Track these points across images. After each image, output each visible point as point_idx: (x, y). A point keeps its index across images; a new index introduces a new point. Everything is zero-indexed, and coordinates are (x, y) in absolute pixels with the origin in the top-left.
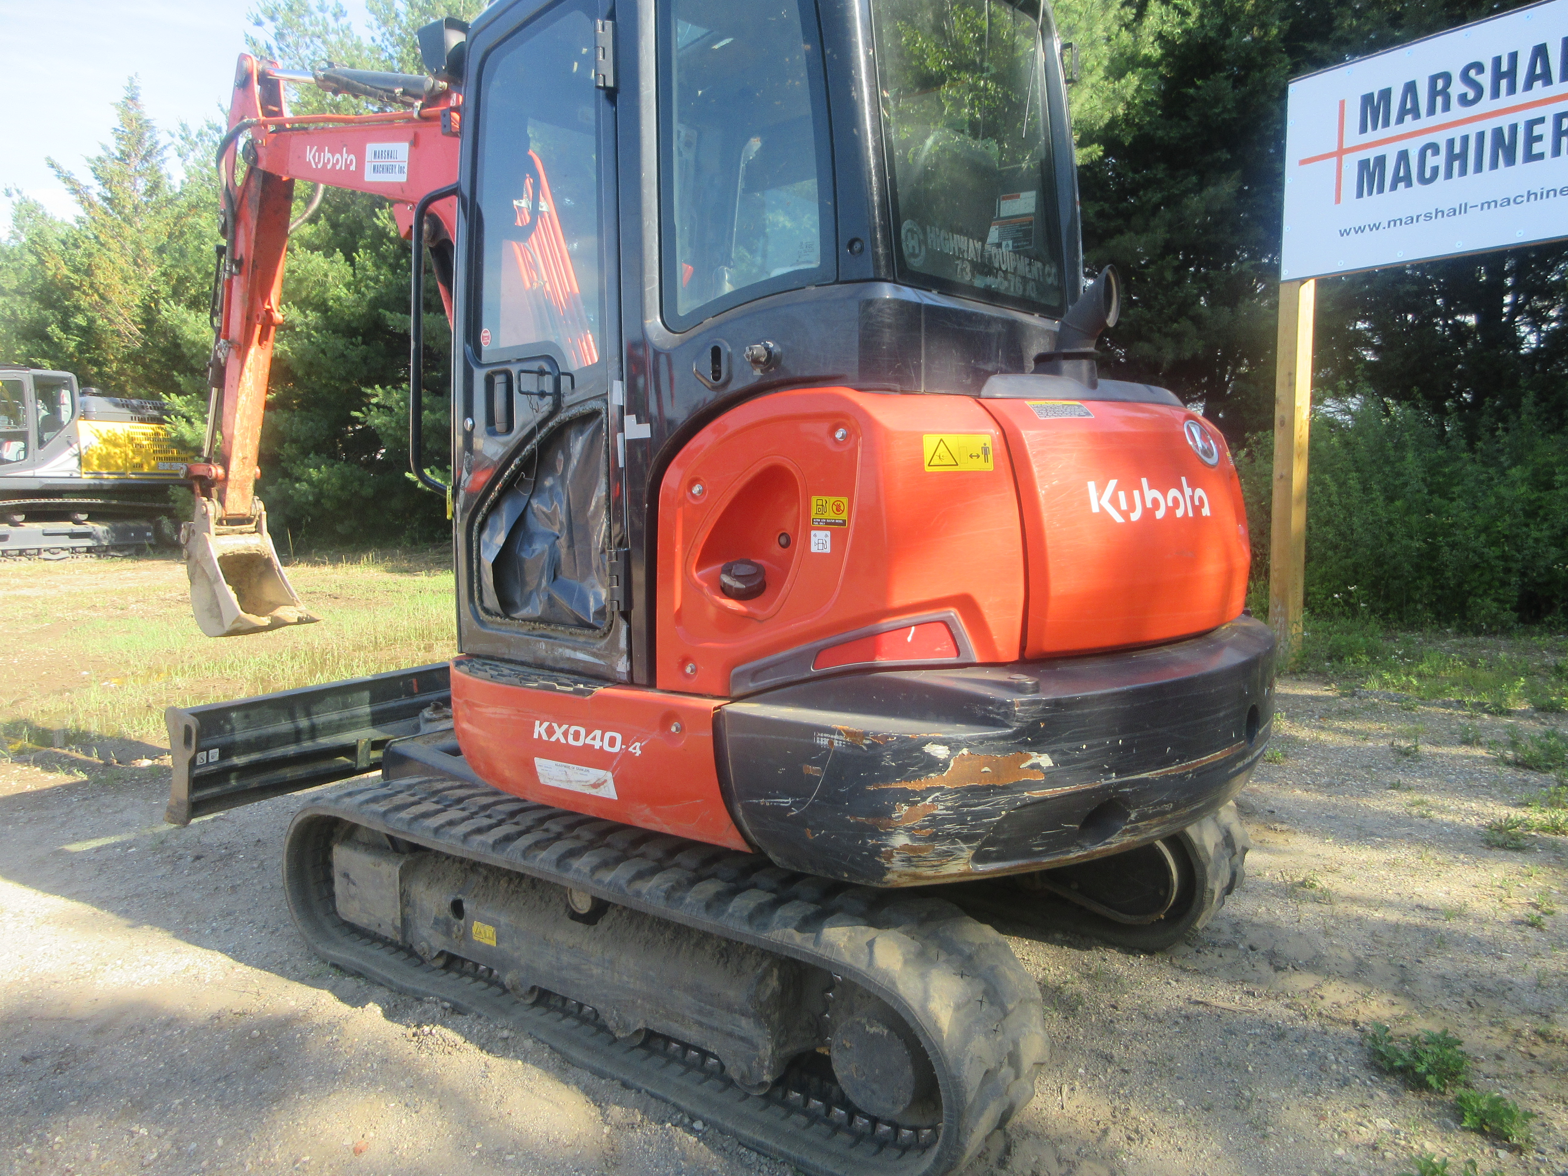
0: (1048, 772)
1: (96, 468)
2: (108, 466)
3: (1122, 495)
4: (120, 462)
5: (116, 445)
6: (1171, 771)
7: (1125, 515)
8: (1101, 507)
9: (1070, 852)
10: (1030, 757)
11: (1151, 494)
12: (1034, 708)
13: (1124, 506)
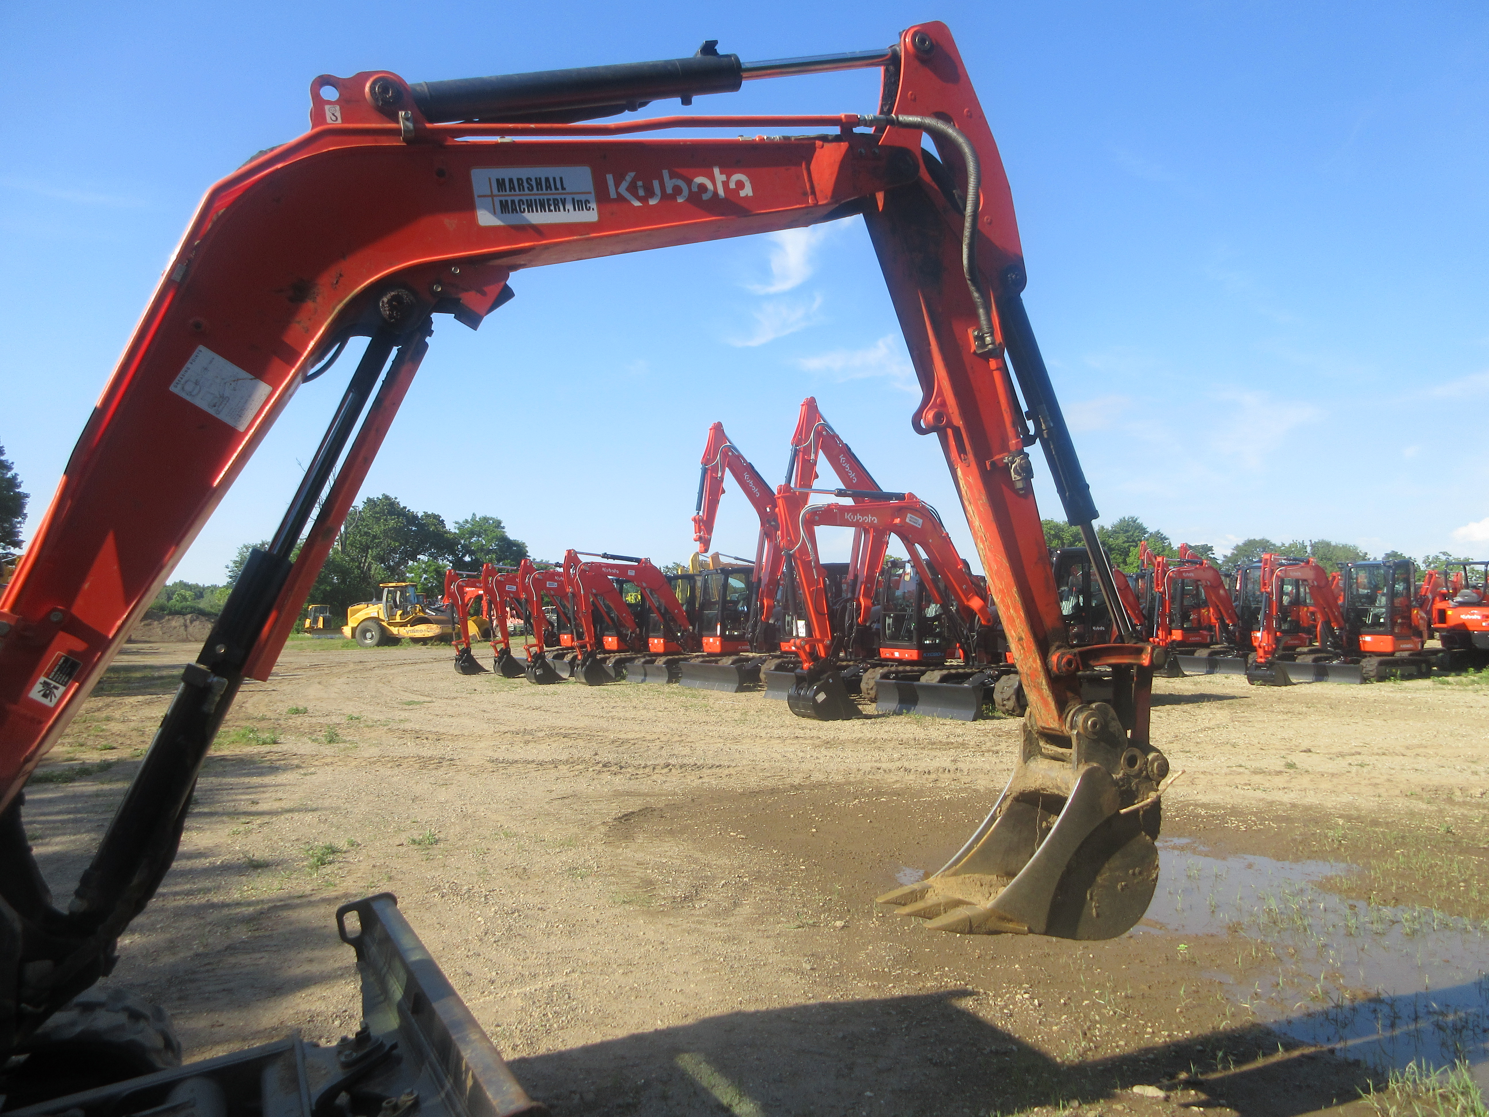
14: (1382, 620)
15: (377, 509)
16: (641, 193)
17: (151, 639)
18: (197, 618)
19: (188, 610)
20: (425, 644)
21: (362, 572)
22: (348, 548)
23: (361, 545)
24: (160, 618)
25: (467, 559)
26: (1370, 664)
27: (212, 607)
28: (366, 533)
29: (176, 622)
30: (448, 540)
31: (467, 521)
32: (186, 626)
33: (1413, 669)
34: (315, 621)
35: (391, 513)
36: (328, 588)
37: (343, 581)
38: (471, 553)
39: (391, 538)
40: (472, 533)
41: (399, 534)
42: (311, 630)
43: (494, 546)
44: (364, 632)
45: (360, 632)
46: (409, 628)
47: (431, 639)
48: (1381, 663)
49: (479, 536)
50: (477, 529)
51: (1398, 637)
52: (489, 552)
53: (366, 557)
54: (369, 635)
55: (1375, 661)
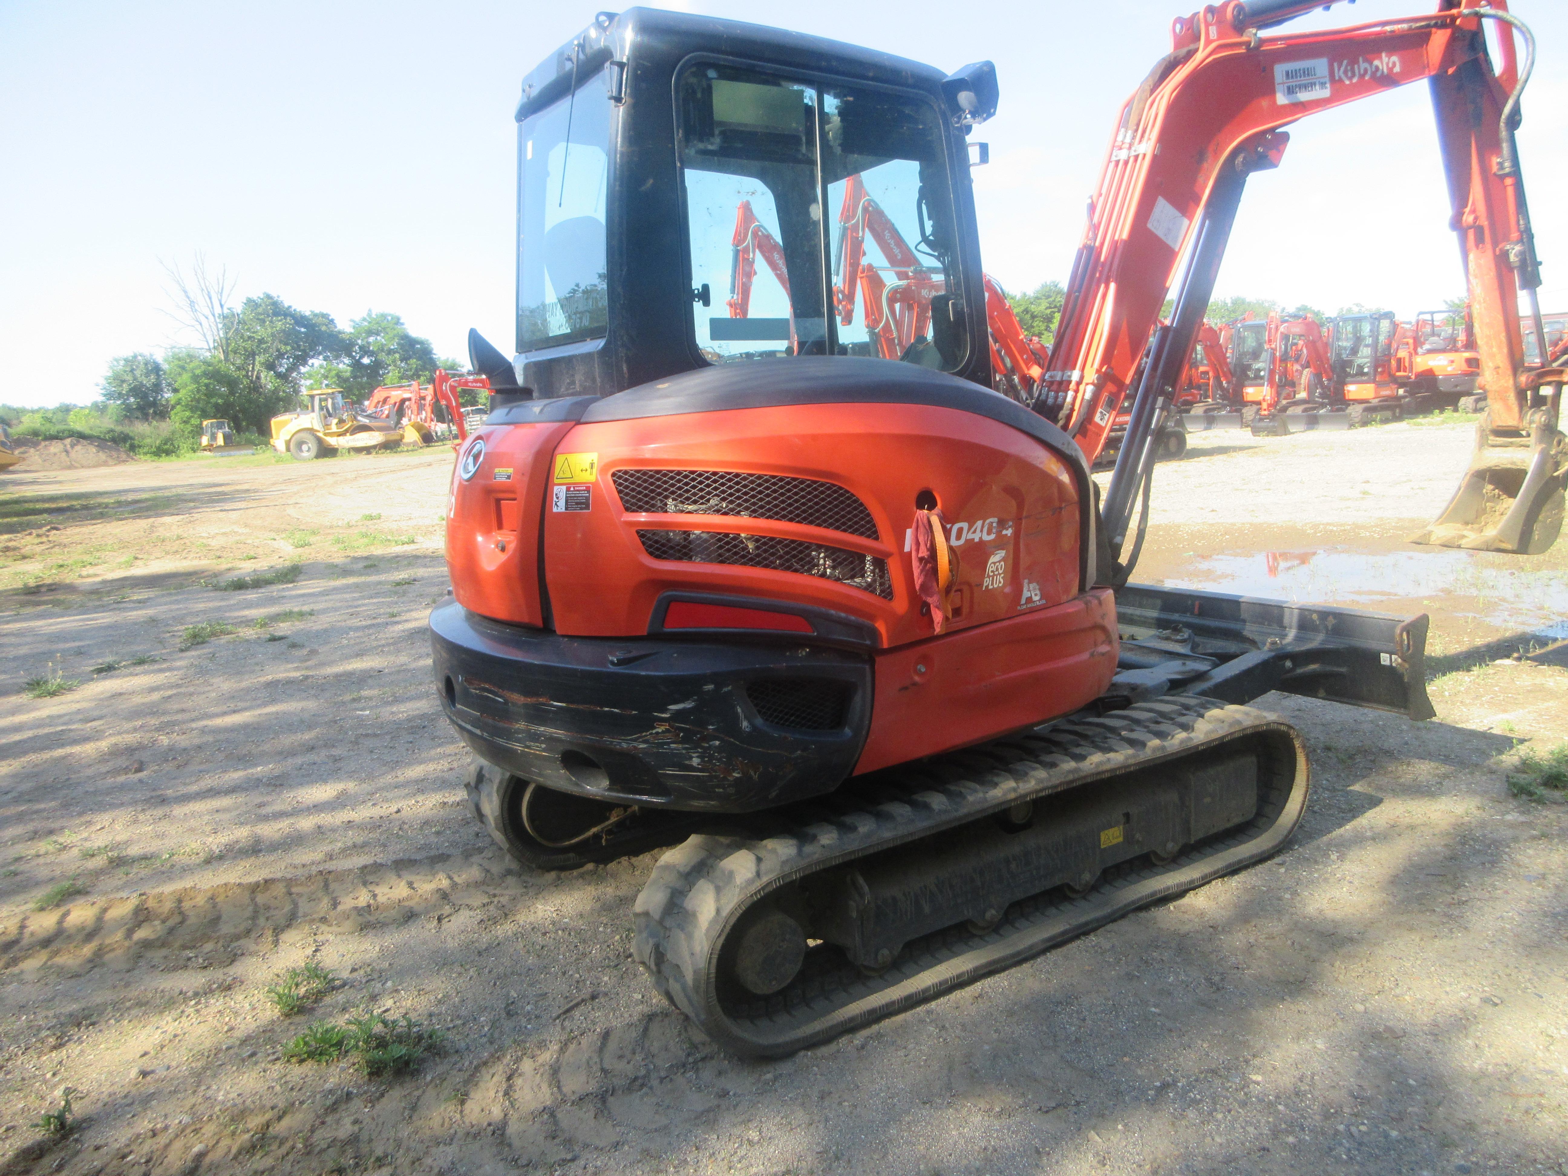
14: (1366, 370)
15: (260, 310)
16: (1349, 74)
17: (33, 468)
18: (78, 442)
19: (66, 433)
20: (369, 453)
21: (251, 381)
22: (231, 356)
23: (246, 350)
24: (35, 445)
25: (366, 361)
26: (1355, 411)
27: (91, 429)
28: (250, 338)
29: (55, 448)
30: (343, 341)
31: (364, 320)
32: (67, 452)
33: (1389, 414)
34: (214, 437)
35: (276, 314)
36: (220, 401)
37: (232, 393)
38: (371, 354)
39: (281, 341)
40: (370, 333)
41: (288, 336)
42: (210, 448)
43: (393, 346)
44: (300, 444)
45: (295, 445)
46: (348, 437)
47: (374, 447)
48: (1366, 410)
49: (378, 334)
50: (376, 327)
51: (1378, 385)
52: (390, 352)
53: (254, 364)
54: (305, 447)
55: (1359, 408)
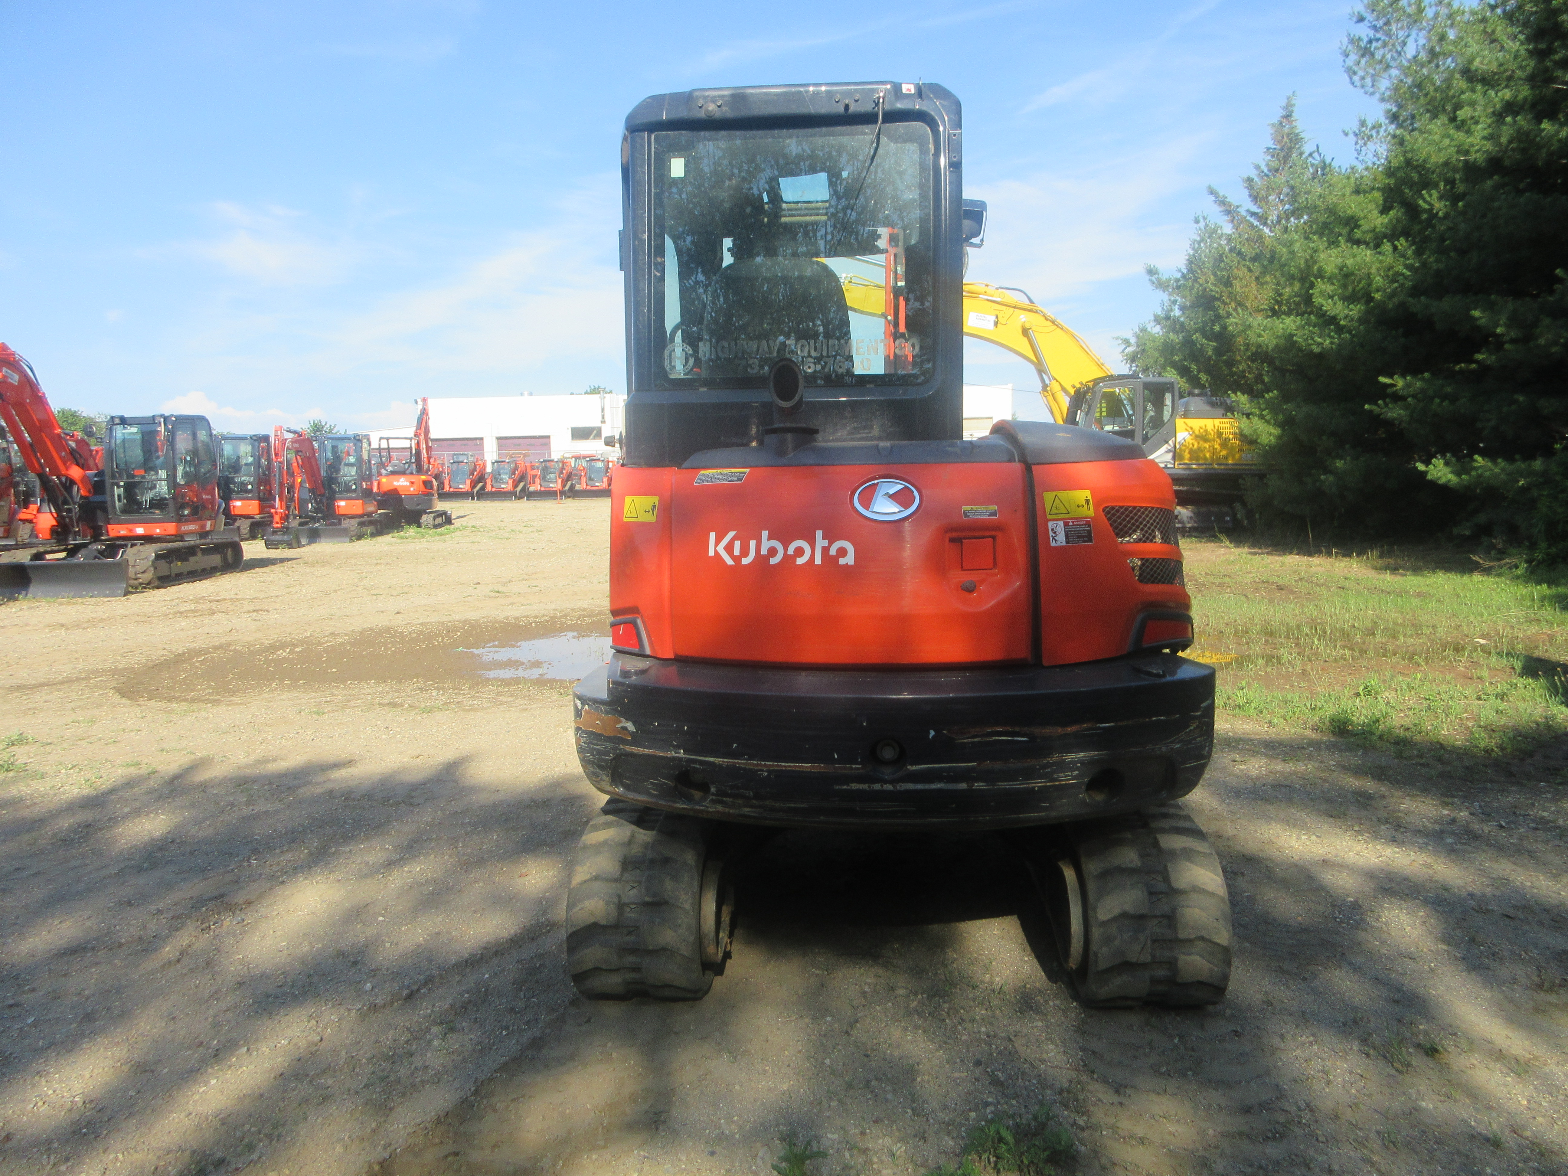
0: (632, 734)
1: (1187, 461)
2: (1197, 459)
3: (737, 544)
4: (1208, 455)
5: (1206, 440)
6: (738, 763)
7: (737, 559)
8: (716, 552)
9: (675, 802)
10: (620, 722)
11: (766, 544)
12: (620, 688)
13: (737, 552)
14: (352, 488)
26: (347, 525)
48: (357, 525)
51: (365, 502)
